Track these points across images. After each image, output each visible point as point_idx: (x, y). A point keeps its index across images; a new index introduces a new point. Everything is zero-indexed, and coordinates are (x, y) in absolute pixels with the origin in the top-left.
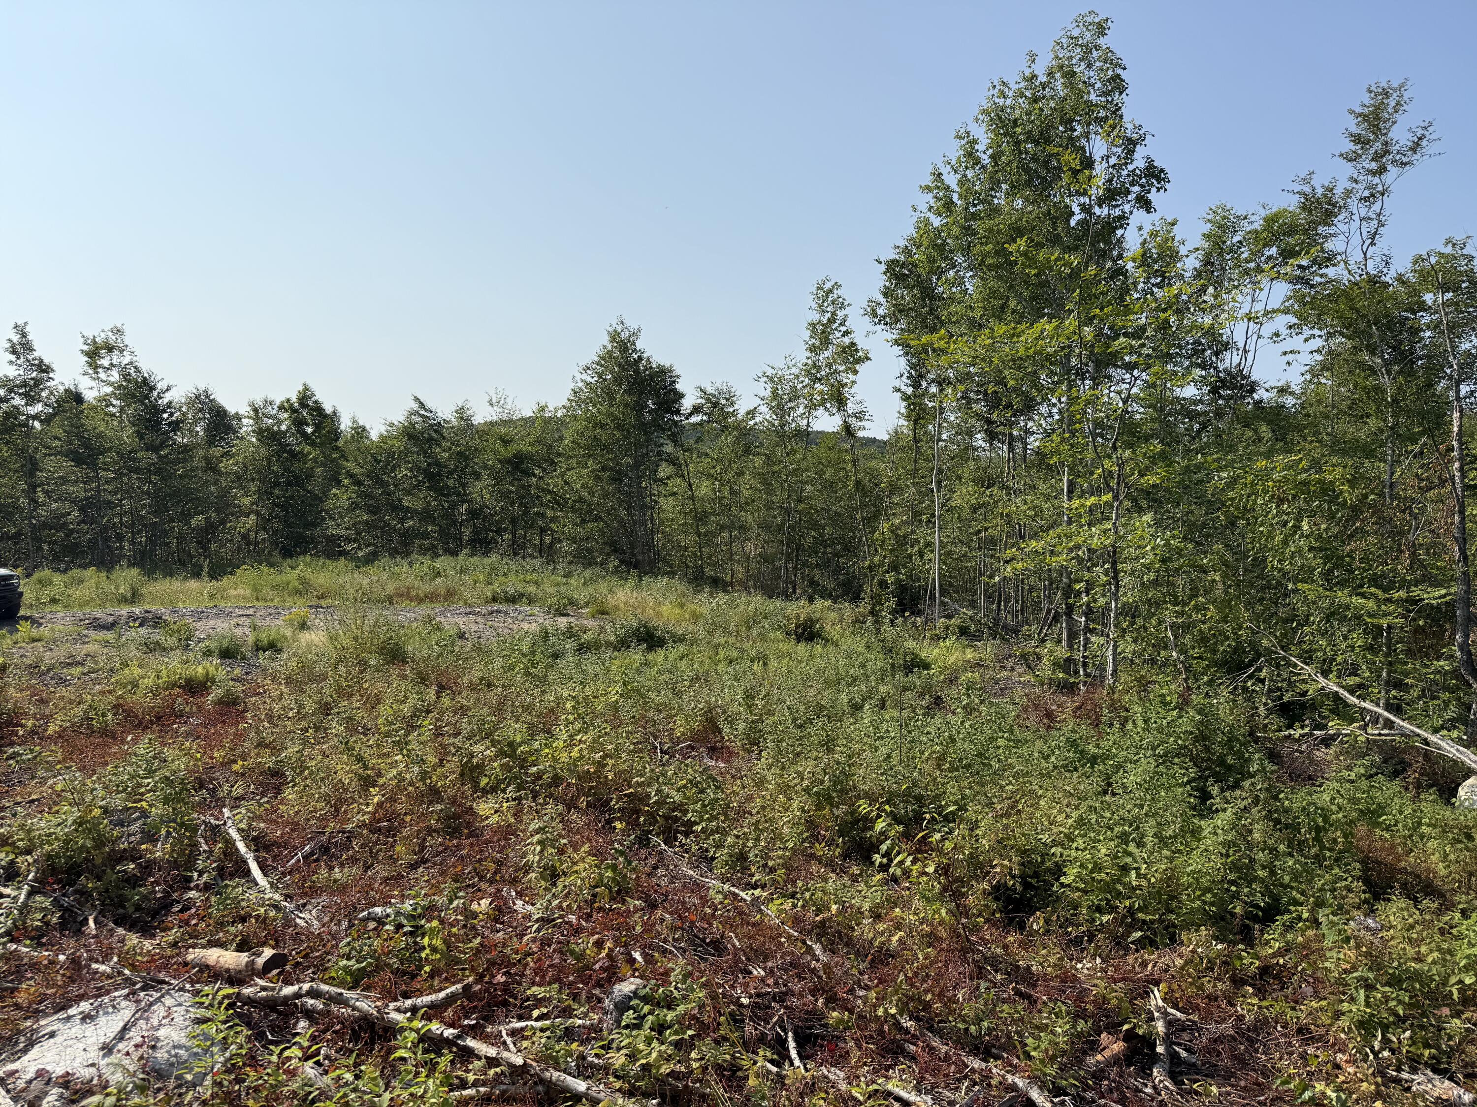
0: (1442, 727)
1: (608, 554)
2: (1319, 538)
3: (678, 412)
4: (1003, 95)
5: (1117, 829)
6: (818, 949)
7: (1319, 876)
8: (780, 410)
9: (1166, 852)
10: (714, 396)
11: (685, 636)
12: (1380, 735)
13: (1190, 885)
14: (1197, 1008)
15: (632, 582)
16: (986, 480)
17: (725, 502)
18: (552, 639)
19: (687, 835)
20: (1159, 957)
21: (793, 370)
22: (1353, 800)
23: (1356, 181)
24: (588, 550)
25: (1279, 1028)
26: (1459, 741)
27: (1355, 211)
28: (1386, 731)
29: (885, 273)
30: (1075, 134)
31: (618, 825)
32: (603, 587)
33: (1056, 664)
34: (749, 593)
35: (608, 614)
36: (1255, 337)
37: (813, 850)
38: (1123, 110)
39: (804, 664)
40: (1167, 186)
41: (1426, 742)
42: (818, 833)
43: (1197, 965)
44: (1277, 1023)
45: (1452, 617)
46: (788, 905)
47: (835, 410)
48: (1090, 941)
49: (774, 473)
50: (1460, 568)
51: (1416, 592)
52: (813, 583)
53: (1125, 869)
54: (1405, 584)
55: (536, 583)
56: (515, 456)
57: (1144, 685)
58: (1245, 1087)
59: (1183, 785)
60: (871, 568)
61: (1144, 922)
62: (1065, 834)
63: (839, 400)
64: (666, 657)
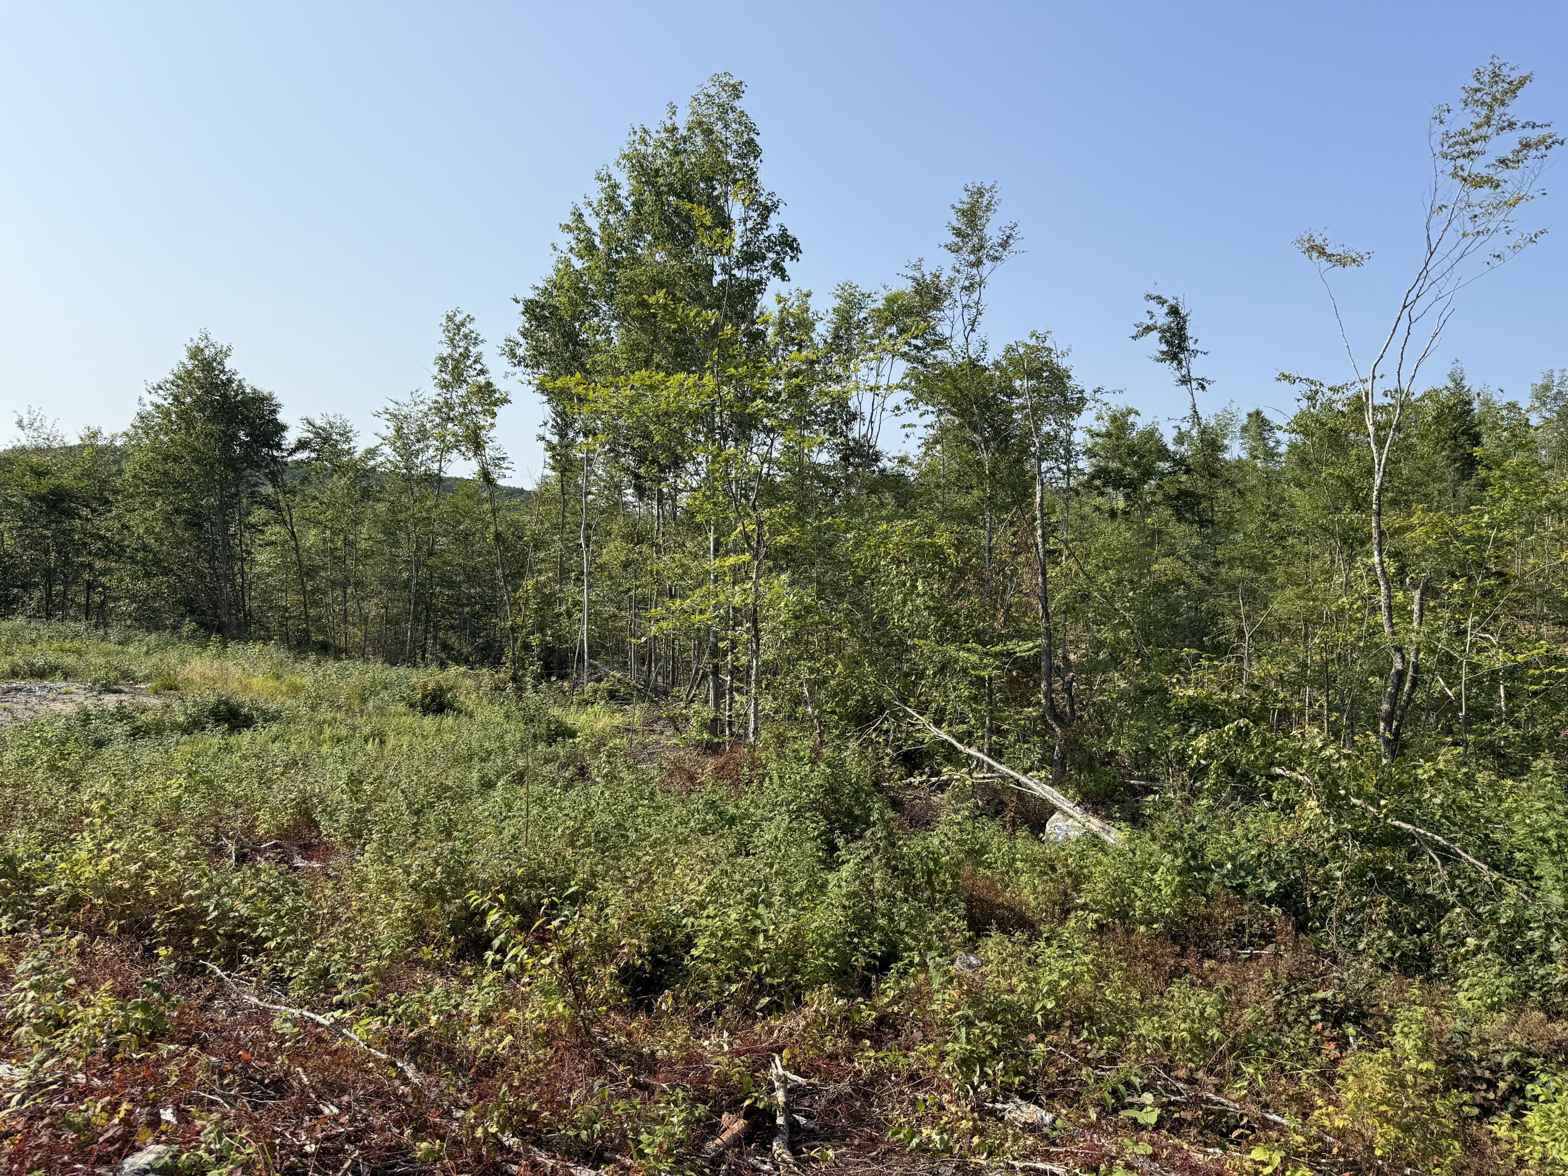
0: (1031, 769)
1: (183, 616)
2: (933, 597)
3: (279, 447)
4: (644, 141)
5: (747, 892)
6: (410, 1071)
7: (930, 918)
8: (407, 453)
9: (792, 911)
10: (324, 430)
11: (280, 712)
12: (984, 778)
13: (814, 943)
14: (818, 1070)
15: (212, 650)
16: (637, 537)
17: (339, 553)
18: (95, 723)
19: (255, 954)
20: (785, 1021)
21: (421, 407)
22: (958, 842)
23: (958, 271)
24: (154, 610)
25: (893, 1078)
26: (1046, 781)
27: (958, 298)
28: (989, 775)
29: (523, 313)
30: (715, 193)
31: (162, 951)
32: (173, 657)
33: (704, 725)
34: (367, 660)
35: (177, 689)
36: (880, 409)
37: (420, 955)
38: (759, 176)
39: (430, 740)
40: (799, 256)
41: (1018, 783)
42: (427, 934)
43: (820, 1025)
44: (891, 1072)
45: (1038, 668)
46: (376, 1023)
47: (471, 454)
48: (718, 1015)
49: (399, 521)
50: (1043, 624)
51: (1011, 645)
52: (446, 647)
53: (754, 932)
54: (1002, 638)
55: (79, 653)
56: (52, 492)
57: (782, 741)
58: (859, 1145)
59: (815, 839)
60: (512, 629)
61: (772, 986)
62: (697, 903)
63: (476, 443)
64: (253, 740)
